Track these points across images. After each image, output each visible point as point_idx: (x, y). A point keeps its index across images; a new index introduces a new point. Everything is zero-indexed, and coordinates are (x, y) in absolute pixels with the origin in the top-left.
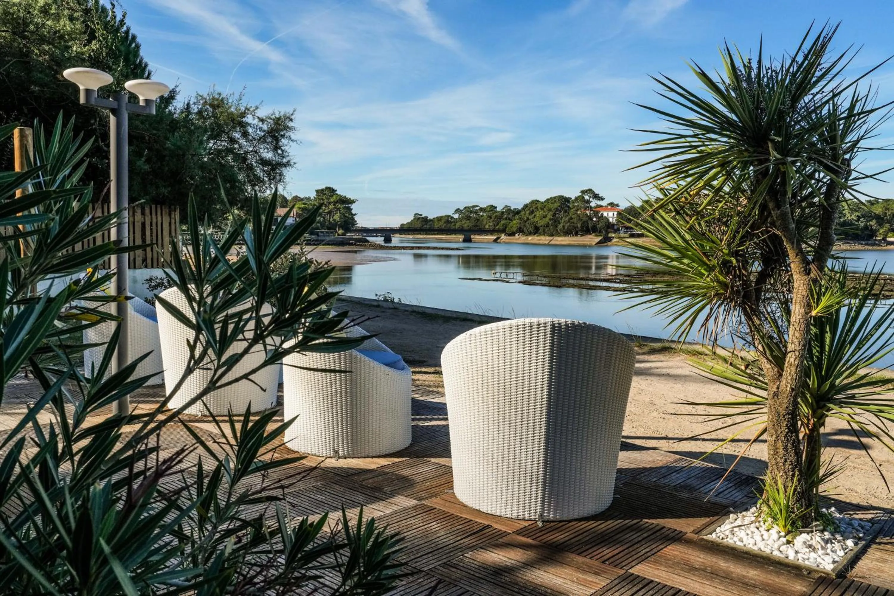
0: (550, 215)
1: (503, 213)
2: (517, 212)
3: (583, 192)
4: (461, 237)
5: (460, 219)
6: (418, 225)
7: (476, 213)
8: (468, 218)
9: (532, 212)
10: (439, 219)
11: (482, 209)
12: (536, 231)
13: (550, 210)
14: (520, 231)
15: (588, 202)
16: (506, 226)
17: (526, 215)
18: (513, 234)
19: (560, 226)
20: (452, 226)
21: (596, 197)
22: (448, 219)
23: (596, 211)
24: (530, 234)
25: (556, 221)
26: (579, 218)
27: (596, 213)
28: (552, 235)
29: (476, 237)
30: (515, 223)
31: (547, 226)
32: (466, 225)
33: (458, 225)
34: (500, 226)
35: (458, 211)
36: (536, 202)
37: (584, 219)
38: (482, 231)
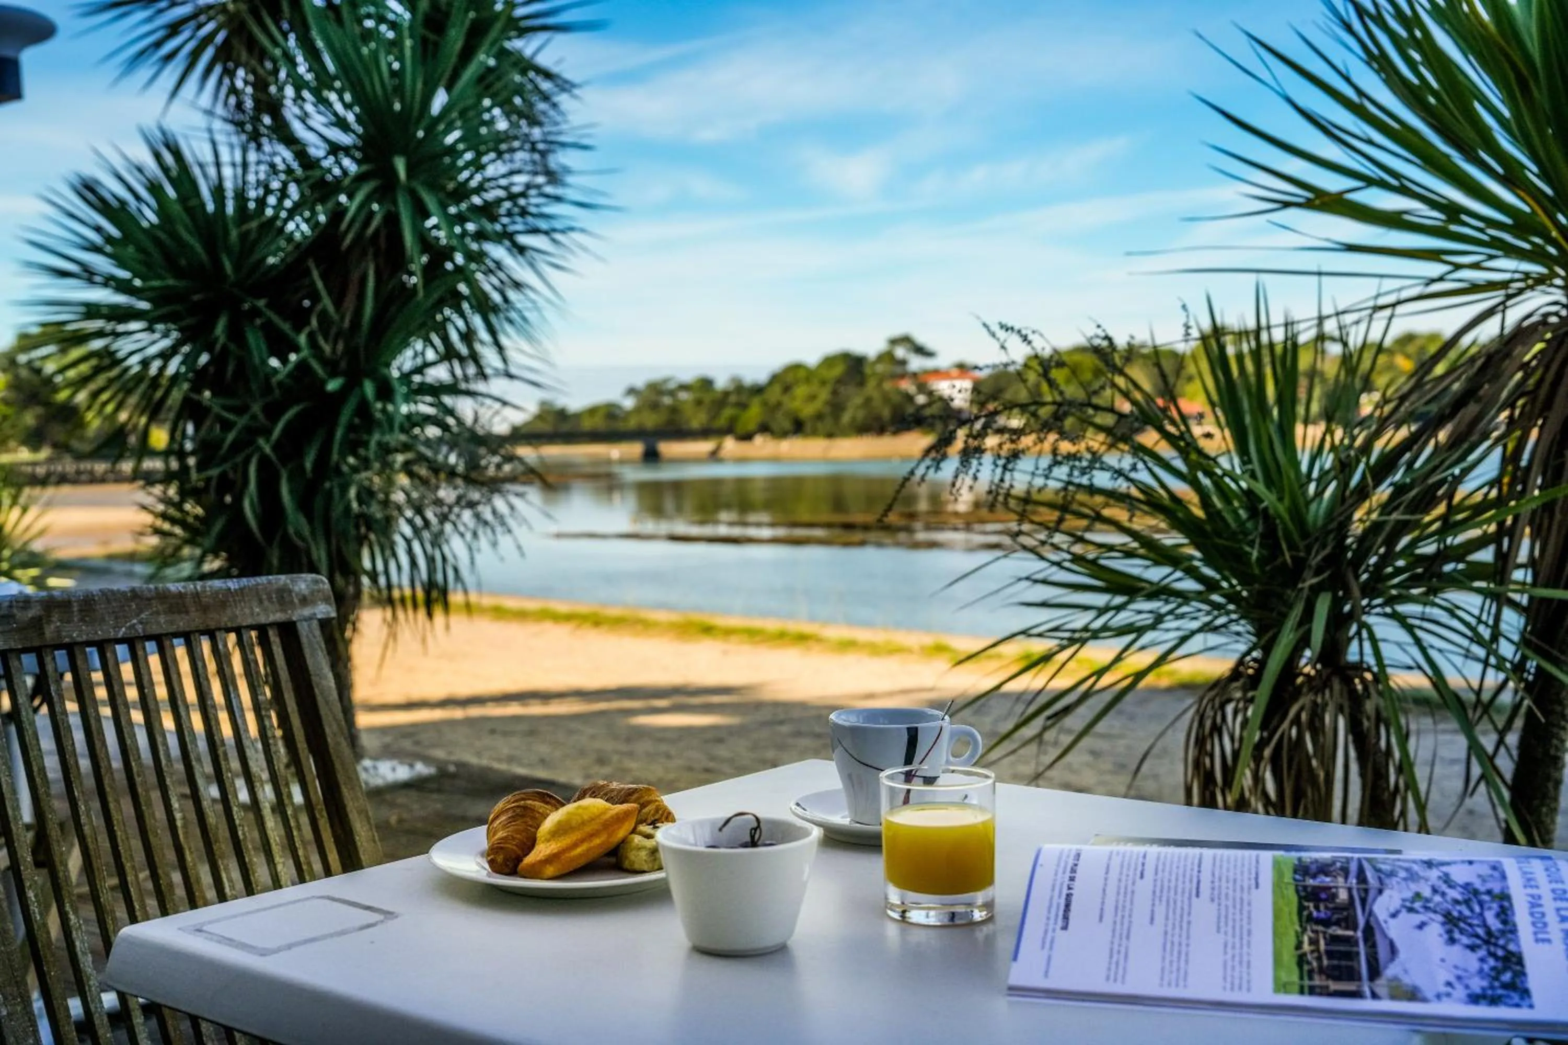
0: (824, 395)
1: (726, 394)
2: (758, 390)
3: (894, 342)
4: (636, 449)
5: (637, 410)
6: (546, 427)
7: (672, 393)
8: (655, 406)
9: (787, 389)
10: (592, 411)
11: (684, 387)
12: (798, 427)
13: (823, 383)
14: (764, 428)
15: (903, 363)
16: (733, 421)
17: (774, 394)
18: (747, 437)
19: (846, 418)
20: (621, 426)
21: (921, 351)
22: (611, 412)
23: (921, 380)
24: (783, 434)
25: (837, 407)
26: (886, 398)
27: (922, 388)
28: (830, 435)
29: (669, 448)
30: (754, 413)
31: (819, 417)
32: (651, 420)
33: (632, 423)
34: (722, 422)
35: (631, 391)
36: (796, 368)
37: (896, 399)
38: (680, 433)
